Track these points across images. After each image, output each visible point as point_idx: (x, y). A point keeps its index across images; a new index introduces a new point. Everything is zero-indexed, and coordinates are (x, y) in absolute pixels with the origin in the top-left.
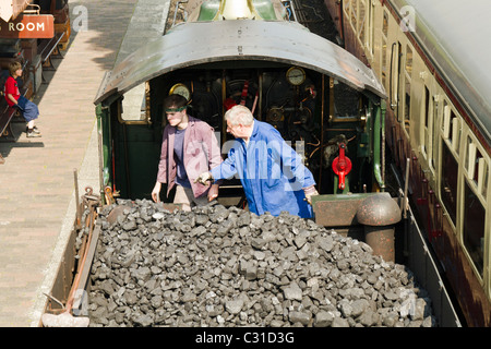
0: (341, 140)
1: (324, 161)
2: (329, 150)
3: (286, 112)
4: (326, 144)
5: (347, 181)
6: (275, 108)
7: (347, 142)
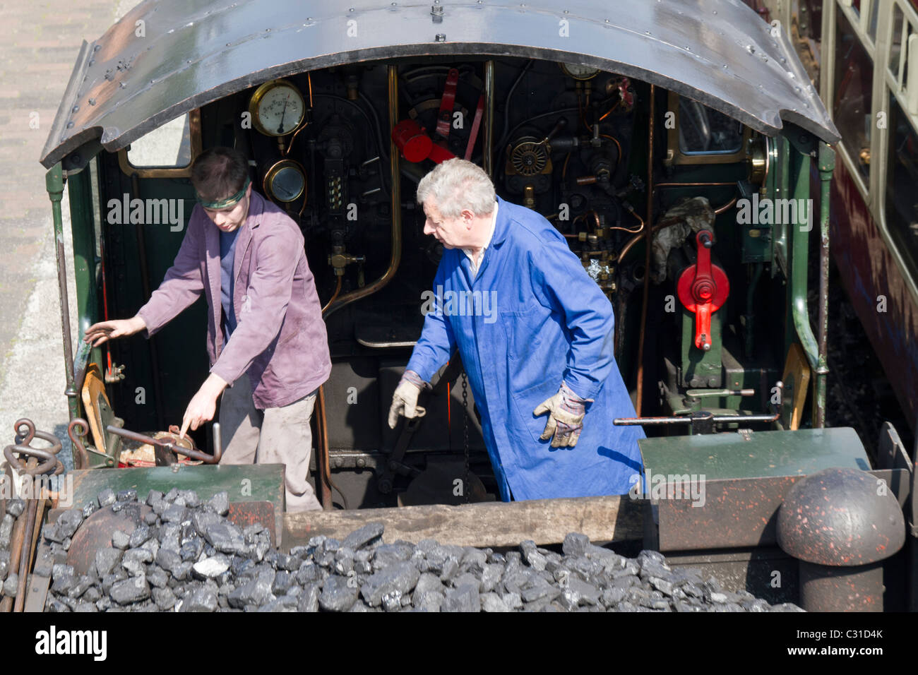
0: (697, 211)
1: (654, 267)
2: (665, 238)
3: (556, 151)
4: (658, 222)
5: (716, 326)
6: (527, 143)
7: (711, 217)
